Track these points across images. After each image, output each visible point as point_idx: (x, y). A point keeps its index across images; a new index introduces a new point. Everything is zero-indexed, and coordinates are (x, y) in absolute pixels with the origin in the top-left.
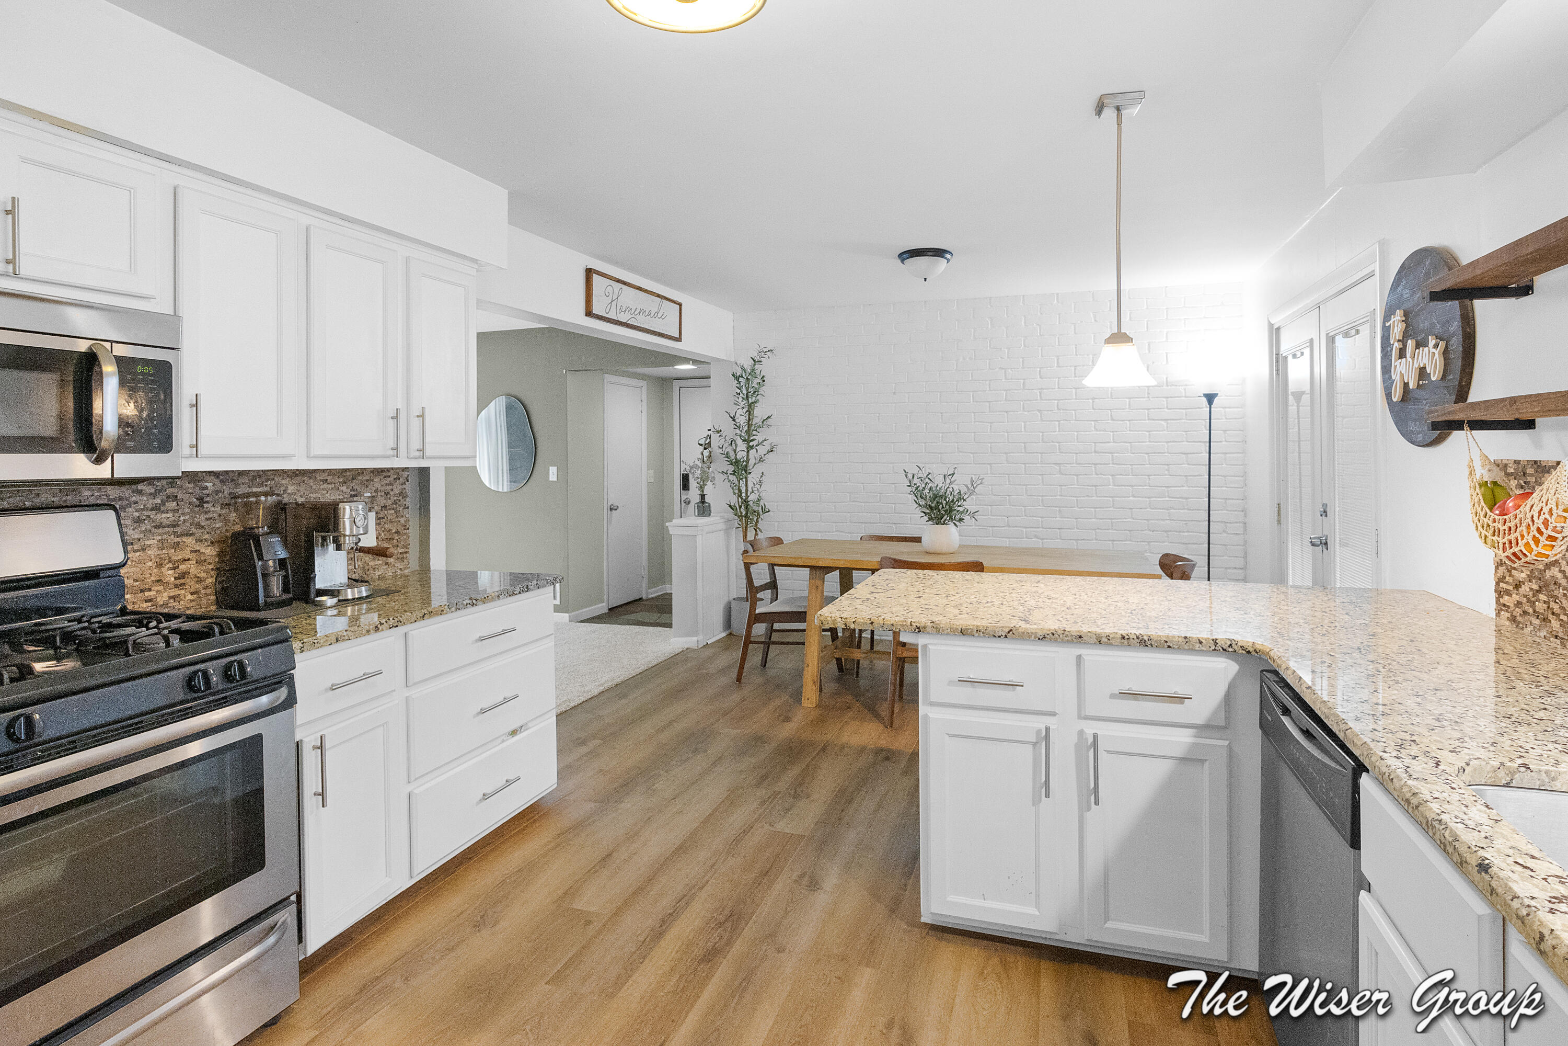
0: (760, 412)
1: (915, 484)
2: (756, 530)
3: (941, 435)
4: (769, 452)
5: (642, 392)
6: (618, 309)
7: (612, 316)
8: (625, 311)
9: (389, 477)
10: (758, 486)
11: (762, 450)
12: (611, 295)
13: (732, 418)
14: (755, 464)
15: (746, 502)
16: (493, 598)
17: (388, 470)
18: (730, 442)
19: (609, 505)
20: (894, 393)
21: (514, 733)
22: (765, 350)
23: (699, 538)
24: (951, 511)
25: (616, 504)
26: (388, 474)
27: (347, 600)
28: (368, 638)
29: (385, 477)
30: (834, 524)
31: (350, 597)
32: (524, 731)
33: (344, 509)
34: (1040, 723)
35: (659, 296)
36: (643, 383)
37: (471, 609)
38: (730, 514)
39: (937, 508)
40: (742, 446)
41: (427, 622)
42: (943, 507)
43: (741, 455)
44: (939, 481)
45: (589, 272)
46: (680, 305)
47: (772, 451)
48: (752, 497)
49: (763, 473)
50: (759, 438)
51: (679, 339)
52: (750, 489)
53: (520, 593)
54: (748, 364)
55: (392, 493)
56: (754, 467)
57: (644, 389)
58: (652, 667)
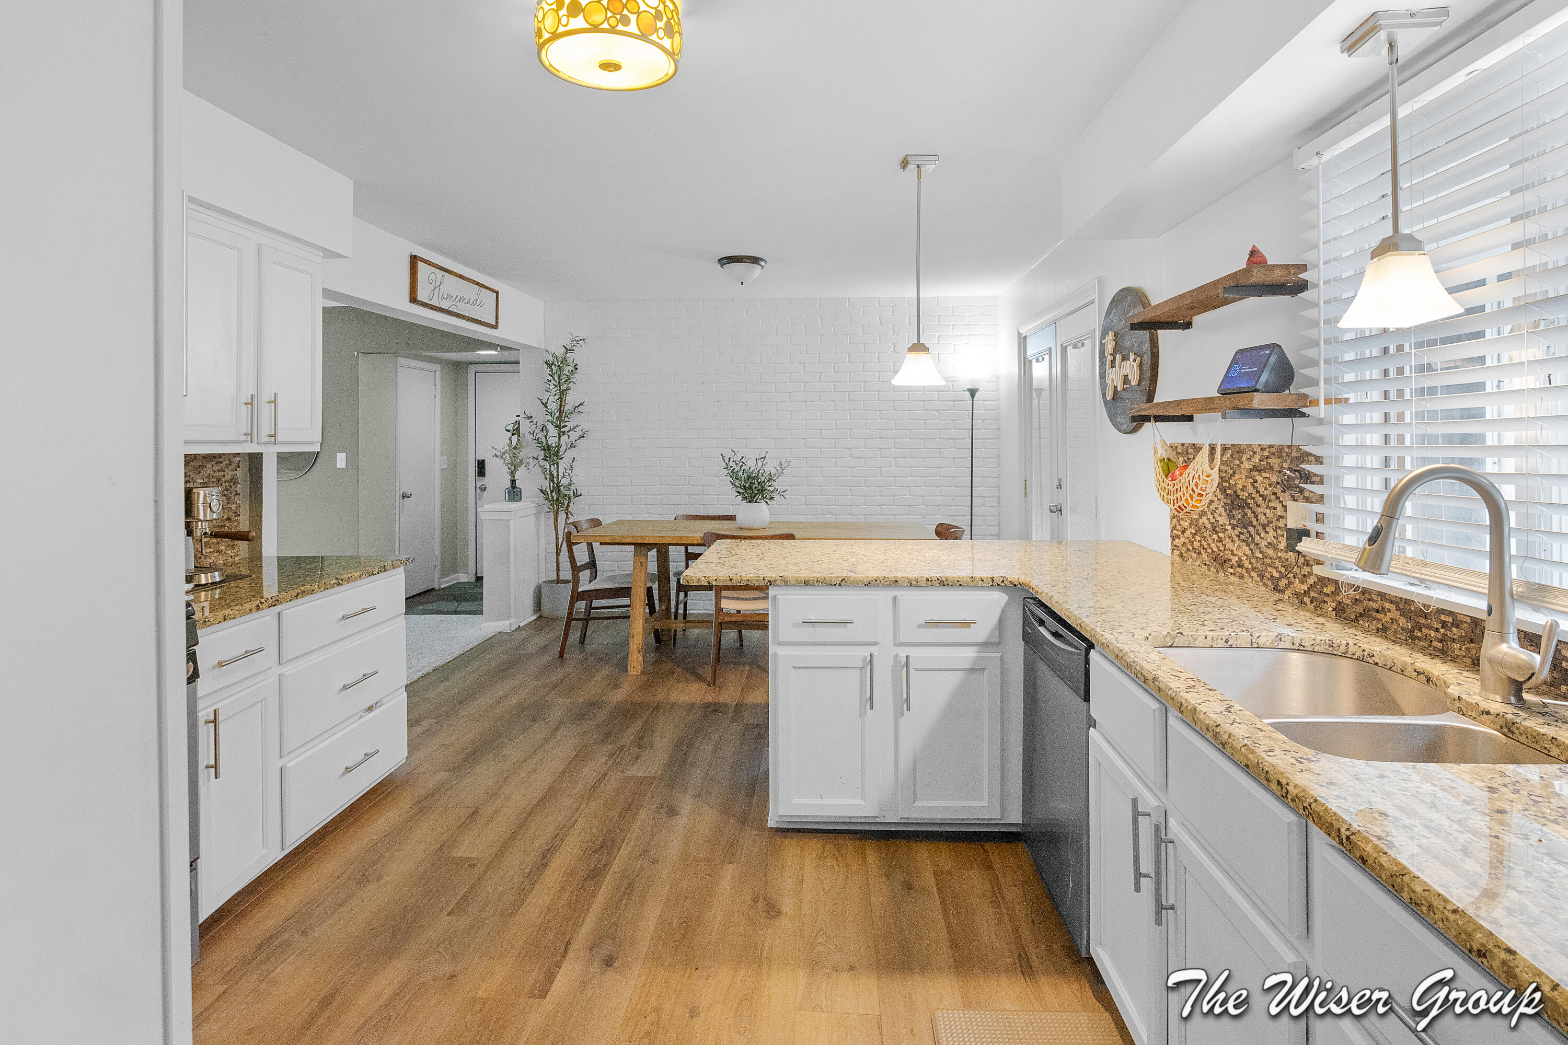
0: (571, 400)
1: (731, 467)
2: (567, 514)
3: (746, 422)
4: (580, 437)
5: (435, 374)
6: (440, 296)
7: (434, 302)
8: (447, 298)
9: (221, 462)
10: (569, 471)
11: (574, 436)
12: (434, 283)
13: (543, 404)
14: (566, 450)
15: (557, 488)
16: (356, 577)
17: (220, 455)
18: (541, 428)
19: (402, 492)
20: (703, 383)
21: (370, 709)
22: (577, 339)
23: (512, 523)
24: (762, 491)
25: (408, 492)
26: (221, 460)
27: (201, 585)
28: (250, 616)
29: (217, 463)
30: (644, 506)
31: (203, 582)
32: (380, 706)
33: (198, 494)
34: (865, 652)
35: (478, 284)
36: (438, 367)
37: (337, 589)
38: (541, 498)
39: (750, 488)
40: (553, 431)
41: (299, 601)
42: (756, 487)
43: (552, 441)
44: (751, 464)
45: (414, 260)
46: (497, 293)
47: (583, 437)
48: (564, 482)
49: (574, 458)
50: (570, 424)
51: (495, 327)
52: (561, 474)
53: (378, 573)
54: (560, 352)
55: (224, 479)
56: (565, 452)
57: (438, 374)
58: (467, 651)
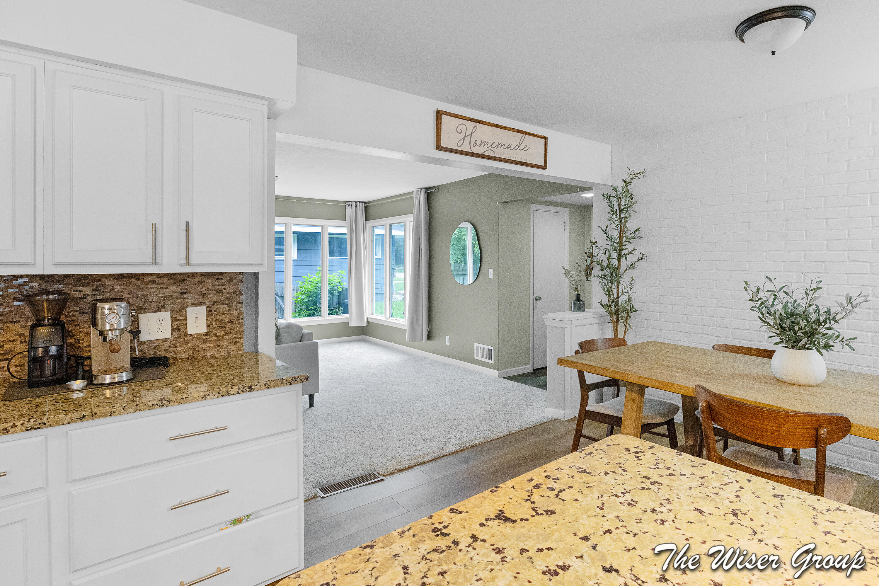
0: (631, 226)
2: (625, 326)
4: (639, 260)
5: (565, 216)
6: (472, 143)
7: (465, 148)
8: (480, 145)
10: (629, 289)
11: (631, 259)
12: (464, 132)
13: (604, 231)
14: (626, 270)
15: (615, 302)
16: (195, 398)
18: (604, 252)
19: (535, 296)
20: (767, 202)
22: (636, 172)
23: (567, 331)
30: (700, 327)
35: (519, 131)
37: (159, 410)
38: (602, 311)
40: (614, 255)
41: (86, 423)
43: (615, 263)
45: (439, 114)
46: (546, 139)
47: (642, 259)
48: (622, 299)
49: (632, 277)
50: (629, 247)
51: (545, 167)
52: (620, 291)
53: (238, 393)
54: (620, 185)
55: (224, 291)
56: (625, 272)
